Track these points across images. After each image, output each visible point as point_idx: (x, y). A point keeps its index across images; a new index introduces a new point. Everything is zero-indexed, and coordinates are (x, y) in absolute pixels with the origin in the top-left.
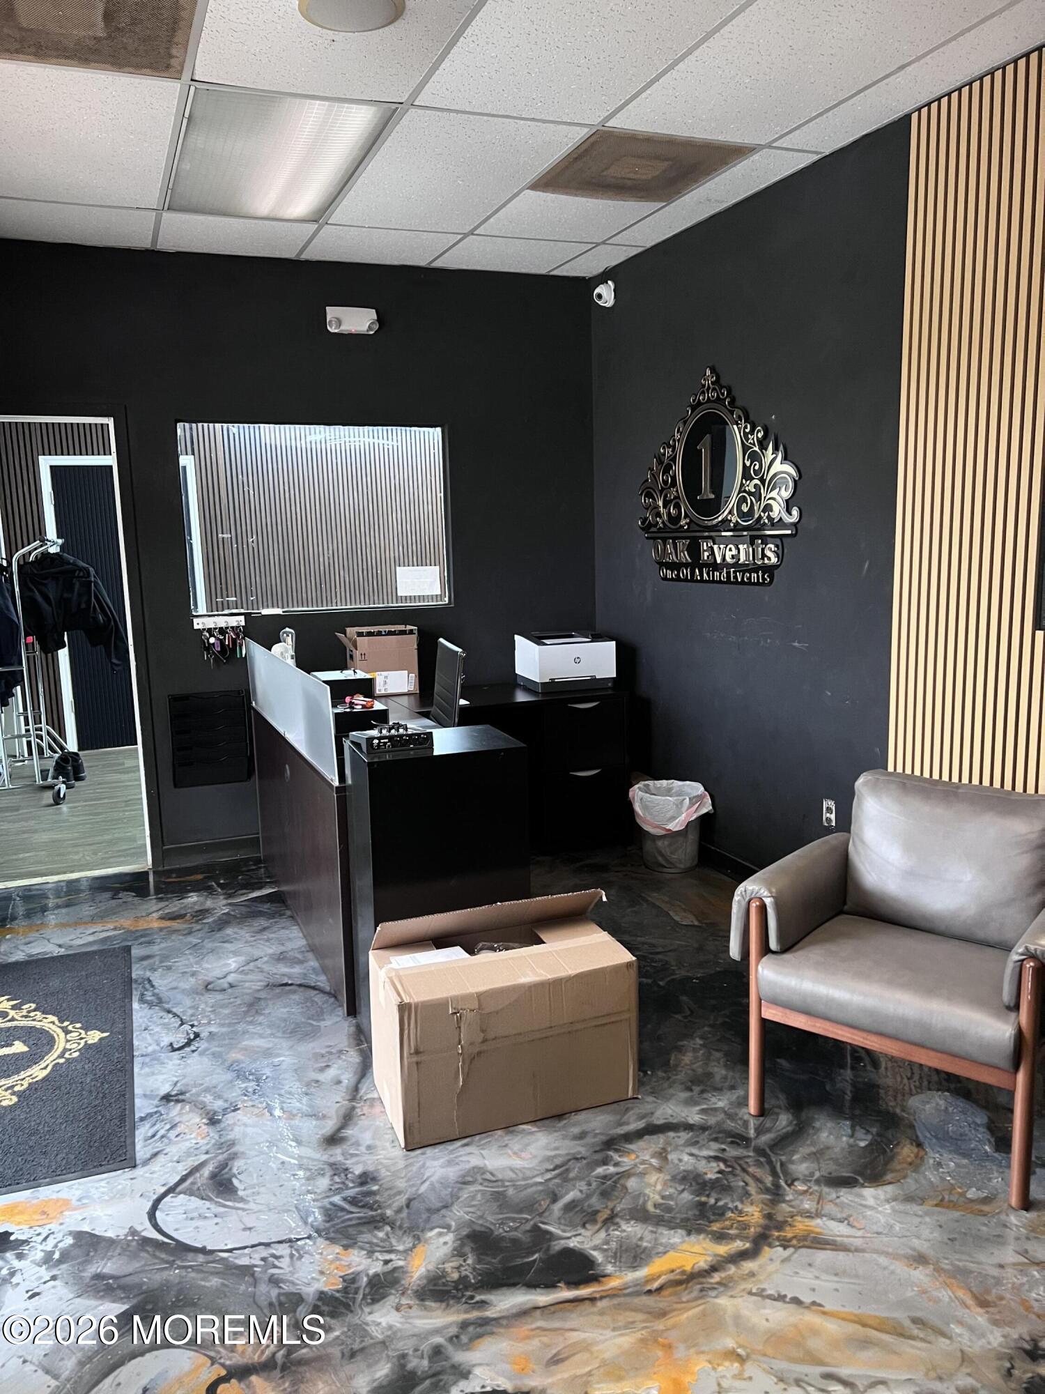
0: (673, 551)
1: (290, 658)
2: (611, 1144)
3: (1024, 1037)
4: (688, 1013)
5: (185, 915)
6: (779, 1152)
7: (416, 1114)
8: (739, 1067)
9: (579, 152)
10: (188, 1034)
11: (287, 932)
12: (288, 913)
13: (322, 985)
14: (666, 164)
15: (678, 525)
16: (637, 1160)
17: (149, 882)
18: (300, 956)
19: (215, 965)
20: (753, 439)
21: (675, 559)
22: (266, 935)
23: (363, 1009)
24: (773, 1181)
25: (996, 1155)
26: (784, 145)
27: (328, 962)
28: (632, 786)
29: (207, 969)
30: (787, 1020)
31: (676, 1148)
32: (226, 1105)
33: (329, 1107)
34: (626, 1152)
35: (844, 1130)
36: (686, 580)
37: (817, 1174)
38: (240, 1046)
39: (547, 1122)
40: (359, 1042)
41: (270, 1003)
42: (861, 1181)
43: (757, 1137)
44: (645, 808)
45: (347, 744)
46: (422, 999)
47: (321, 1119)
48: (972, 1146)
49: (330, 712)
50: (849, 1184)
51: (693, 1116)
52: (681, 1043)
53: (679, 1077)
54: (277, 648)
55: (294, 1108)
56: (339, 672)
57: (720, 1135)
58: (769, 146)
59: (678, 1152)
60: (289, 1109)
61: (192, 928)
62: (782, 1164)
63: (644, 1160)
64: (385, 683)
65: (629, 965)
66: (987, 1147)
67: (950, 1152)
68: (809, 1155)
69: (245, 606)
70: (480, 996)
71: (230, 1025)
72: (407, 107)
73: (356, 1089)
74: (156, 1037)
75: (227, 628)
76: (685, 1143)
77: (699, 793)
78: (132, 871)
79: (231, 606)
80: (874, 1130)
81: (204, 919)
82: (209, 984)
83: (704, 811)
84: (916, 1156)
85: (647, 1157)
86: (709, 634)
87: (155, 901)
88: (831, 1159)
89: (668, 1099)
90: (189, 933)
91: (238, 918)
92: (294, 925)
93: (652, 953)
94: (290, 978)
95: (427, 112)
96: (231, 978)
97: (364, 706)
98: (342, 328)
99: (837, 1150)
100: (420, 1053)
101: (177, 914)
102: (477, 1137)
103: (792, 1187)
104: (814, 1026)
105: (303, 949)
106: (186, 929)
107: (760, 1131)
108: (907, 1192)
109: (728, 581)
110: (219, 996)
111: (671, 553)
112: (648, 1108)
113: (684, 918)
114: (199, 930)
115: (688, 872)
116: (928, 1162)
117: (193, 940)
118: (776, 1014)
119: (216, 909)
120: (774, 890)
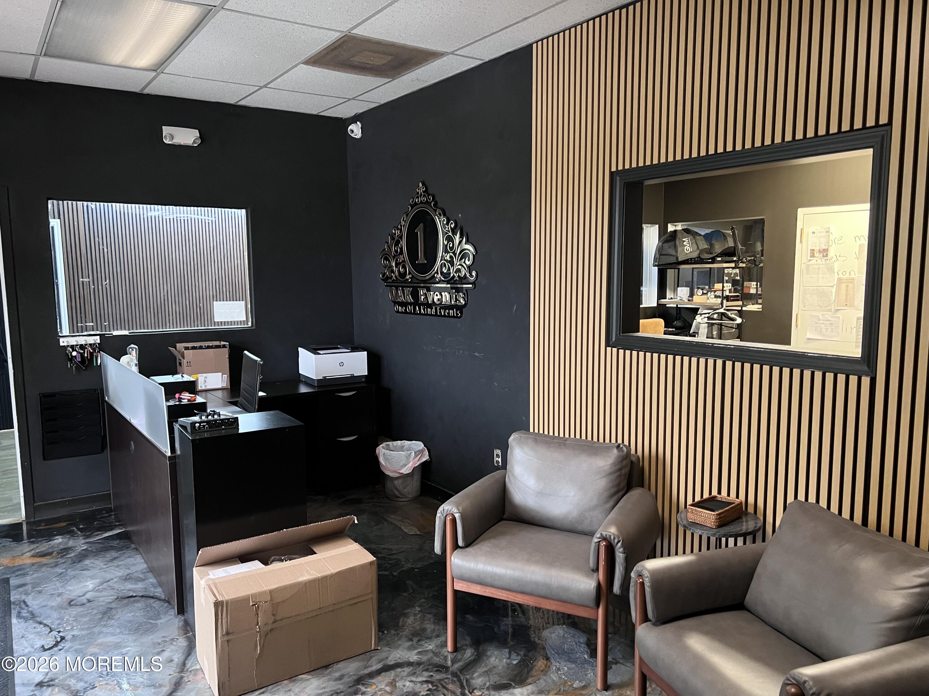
0: (402, 295)
1: (134, 365)
2: (360, 680)
3: (602, 587)
4: (412, 591)
5: (53, 552)
6: (465, 673)
7: (228, 676)
8: (442, 622)
9: (335, 45)
10: (56, 638)
11: (133, 559)
12: (133, 546)
13: (159, 595)
14: (390, 57)
15: (405, 279)
16: (377, 689)
17: (22, 530)
18: (142, 576)
19: (76, 587)
20: (448, 228)
21: (404, 300)
22: (116, 563)
23: (189, 609)
24: (461, 691)
25: (591, 660)
26: (461, 54)
27: (164, 578)
28: (378, 445)
29: (70, 591)
30: (469, 589)
31: (402, 678)
32: (86, 685)
33: (163, 679)
34: (369, 684)
35: (505, 655)
36: (410, 313)
37: (488, 684)
38: (96, 643)
39: (318, 671)
40: (186, 632)
41: (119, 610)
42: (514, 685)
43: (452, 665)
44: (386, 459)
45: (176, 427)
46: (231, 597)
47: (158, 688)
48: (577, 656)
49: (164, 405)
50: (507, 687)
51: (413, 657)
52: (406, 611)
53: (404, 633)
54: (124, 359)
55: (138, 682)
56: (171, 376)
57: (430, 667)
58: (452, 53)
59: (403, 681)
60: (134, 683)
61: (58, 561)
62: (467, 680)
63: (381, 689)
64: (205, 381)
65: (371, 563)
66: (586, 656)
67: (565, 661)
68: (483, 673)
69: (99, 328)
70: (271, 592)
71: (88, 629)
72: (219, 9)
73: (184, 664)
74: (31, 642)
75: (86, 345)
76: (407, 674)
77: (421, 448)
78: (9, 523)
79: (88, 329)
80: (522, 653)
81: (67, 554)
82: (72, 601)
83: (424, 460)
84: (546, 666)
85: (383, 687)
86: (425, 347)
87: (28, 544)
88: (496, 674)
89: (397, 647)
90: (56, 566)
91: (94, 552)
92: (138, 554)
93: (389, 555)
94: (134, 592)
95: (233, 13)
96: (88, 596)
97: (189, 400)
98: (174, 141)
99: (500, 668)
100: (230, 633)
101: (45, 552)
102: (270, 687)
103: (473, 694)
104: (485, 592)
105: (144, 571)
106: (54, 562)
107: (454, 662)
108: (540, 688)
109: (436, 315)
110: (80, 609)
111: (401, 296)
112: (384, 655)
113: (410, 530)
114: (64, 563)
115: (415, 500)
116: (552, 669)
117: (59, 570)
118: (462, 587)
119: (77, 547)
120: (461, 508)
